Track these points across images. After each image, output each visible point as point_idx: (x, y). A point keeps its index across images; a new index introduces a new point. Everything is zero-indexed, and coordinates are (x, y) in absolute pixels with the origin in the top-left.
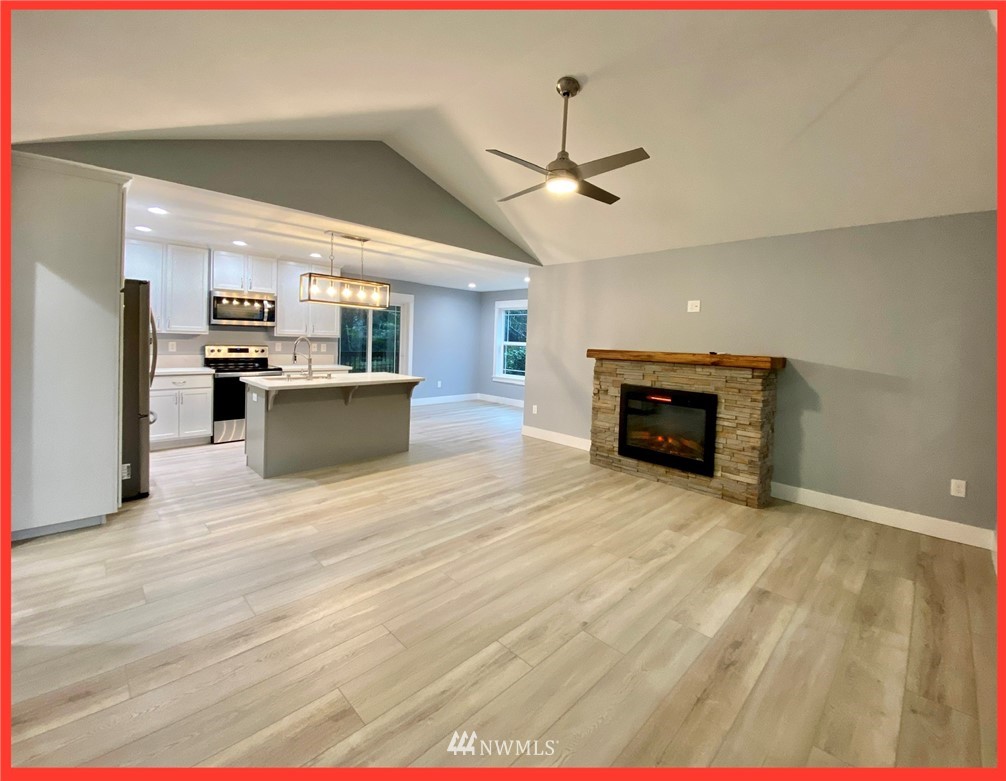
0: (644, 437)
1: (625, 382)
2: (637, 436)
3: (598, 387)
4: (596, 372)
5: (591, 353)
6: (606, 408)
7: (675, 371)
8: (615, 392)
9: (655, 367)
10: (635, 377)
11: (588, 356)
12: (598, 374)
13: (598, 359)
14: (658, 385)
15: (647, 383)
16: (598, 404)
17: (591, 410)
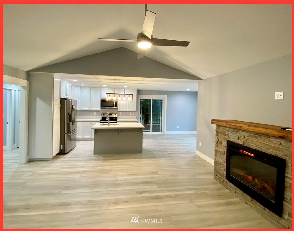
0: (240, 174)
1: (229, 140)
2: (236, 171)
3: (217, 139)
4: (216, 132)
5: (213, 121)
6: (220, 152)
7: (256, 138)
8: (224, 144)
9: (245, 134)
10: (234, 138)
11: (212, 123)
12: (217, 133)
13: (218, 125)
14: (246, 145)
15: (240, 142)
16: (217, 149)
17: (215, 151)
